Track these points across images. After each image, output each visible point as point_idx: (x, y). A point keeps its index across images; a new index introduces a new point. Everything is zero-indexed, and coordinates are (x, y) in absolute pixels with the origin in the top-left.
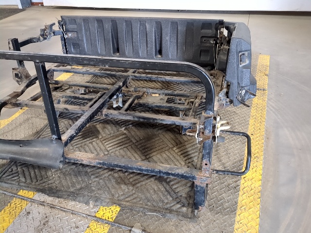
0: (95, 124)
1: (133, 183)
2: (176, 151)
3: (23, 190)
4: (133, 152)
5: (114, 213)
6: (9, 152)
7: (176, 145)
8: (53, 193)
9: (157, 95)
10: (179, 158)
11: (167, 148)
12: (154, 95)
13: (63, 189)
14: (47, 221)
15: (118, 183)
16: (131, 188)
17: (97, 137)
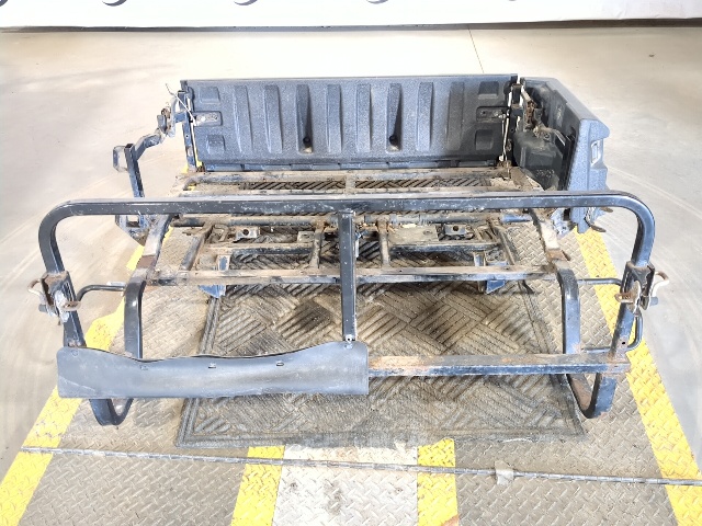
0: (310, 297)
1: (452, 395)
2: (493, 326)
3: (254, 446)
4: (415, 339)
5: (448, 452)
6: (258, 379)
7: (483, 315)
8: (318, 440)
9: (413, 225)
10: (503, 339)
11: (473, 323)
12: (405, 226)
13: (331, 430)
14: (340, 492)
15: (427, 401)
16: (453, 405)
17: (332, 322)
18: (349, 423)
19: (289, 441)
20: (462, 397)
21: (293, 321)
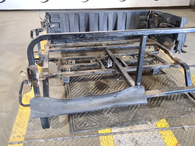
0: (98, 80)
1: (158, 105)
2: (159, 83)
3: (100, 130)
5: (165, 123)
7: (155, 81)
8: (121, 125)
9: (125, 56)
10: (164, 87)
11: (153, 84)
12: (123, 57)
13: (124, 121)
14: (136, 141)
15: (151, 107)
16: (159, 108)
17: (109, 87)
18: (130, 118)
19: (112, 126)
20: (161, 105)
21: (96, 88)
